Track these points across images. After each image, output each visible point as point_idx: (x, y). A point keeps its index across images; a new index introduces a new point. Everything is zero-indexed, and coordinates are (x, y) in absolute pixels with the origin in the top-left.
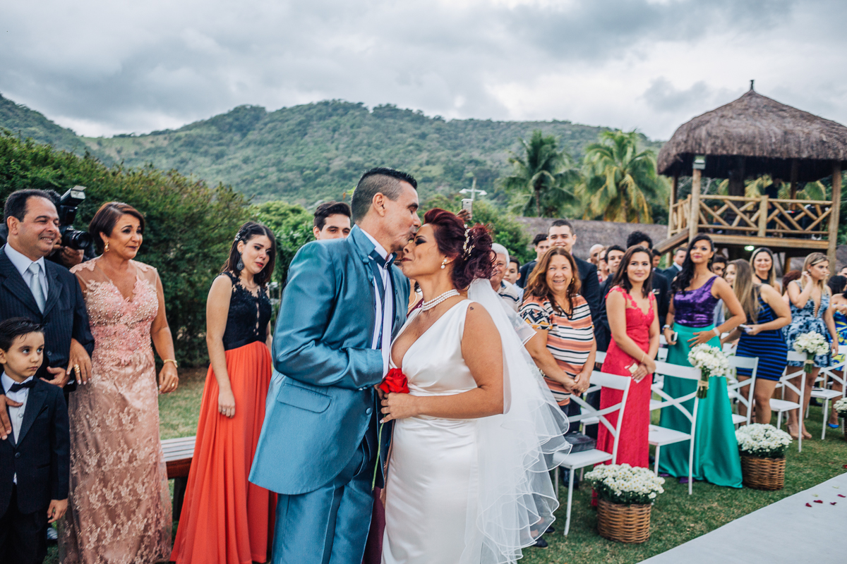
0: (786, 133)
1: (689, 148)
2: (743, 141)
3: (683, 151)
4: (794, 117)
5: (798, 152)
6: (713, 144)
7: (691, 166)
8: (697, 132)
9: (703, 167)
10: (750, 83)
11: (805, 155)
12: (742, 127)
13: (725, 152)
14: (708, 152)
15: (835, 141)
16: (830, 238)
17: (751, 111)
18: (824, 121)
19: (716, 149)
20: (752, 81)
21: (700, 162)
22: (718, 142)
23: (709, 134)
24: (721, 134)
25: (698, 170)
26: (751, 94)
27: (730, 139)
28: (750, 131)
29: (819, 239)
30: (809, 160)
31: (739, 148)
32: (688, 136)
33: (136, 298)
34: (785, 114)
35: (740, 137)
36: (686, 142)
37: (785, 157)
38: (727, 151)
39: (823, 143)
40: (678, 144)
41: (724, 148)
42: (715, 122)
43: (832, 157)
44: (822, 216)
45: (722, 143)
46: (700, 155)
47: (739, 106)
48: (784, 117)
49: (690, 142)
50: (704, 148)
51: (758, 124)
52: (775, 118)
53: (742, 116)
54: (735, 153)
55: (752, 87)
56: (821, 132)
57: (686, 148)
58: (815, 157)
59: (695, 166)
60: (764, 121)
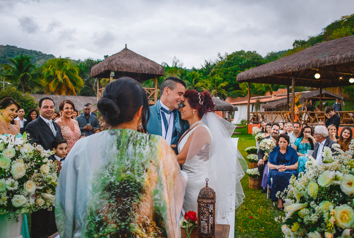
0: (141, 64)
1: (109, 68)
2: (127, 67)
3: (107, 69)
4: (142, 59)
5: (145, 71)
6: (118, 67)
7: (110, 75)
8: (112, 62)
9: (114, 75)
10: (125, 45)
11: (147, 73)
12: (126, 61)
13: (121, 70)
14: (116, 70)
15: (155, 68)
16: (155, 100)
17: (128, 55)
18: (151, 61)
19: (119, 69)
20: (126, 45)
21: (113, 74)
22: (119, 67)
23: (116, 63)
24: (120, 64)
25: (112, 76)
26: (126, 49)
27: (123, 66)
28: (129, 63)
29: (152, 101)
30: (148, 74)
31: (126, 69)
32: (109, 64)
33: (75, 131)
34: (139, 58)
35: (126, 65)
36: (108, 66)
37: (141, 73)
38: (122, 70)
39: (152, 68)
40: (105, 67)
41: (121, 69)
42: (117, 59)
43: (155, 73)
44: (152, 93)
45: (121, 67)
46: (113, 71)
47: (123, 53)
48: (139, 59)
49: (109, 66)
50: (114, 69)
51: (131, 61)
52: (136, 59)
53: (125, 58)
54: (125, 71)
55: (126, 47)
56: (151, 65)
57: (108, 68)
58: (150, 73)
59: (111, 75)
60: (133, 60)
